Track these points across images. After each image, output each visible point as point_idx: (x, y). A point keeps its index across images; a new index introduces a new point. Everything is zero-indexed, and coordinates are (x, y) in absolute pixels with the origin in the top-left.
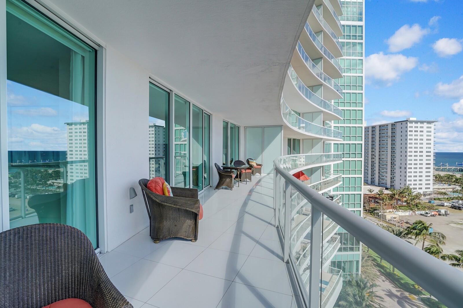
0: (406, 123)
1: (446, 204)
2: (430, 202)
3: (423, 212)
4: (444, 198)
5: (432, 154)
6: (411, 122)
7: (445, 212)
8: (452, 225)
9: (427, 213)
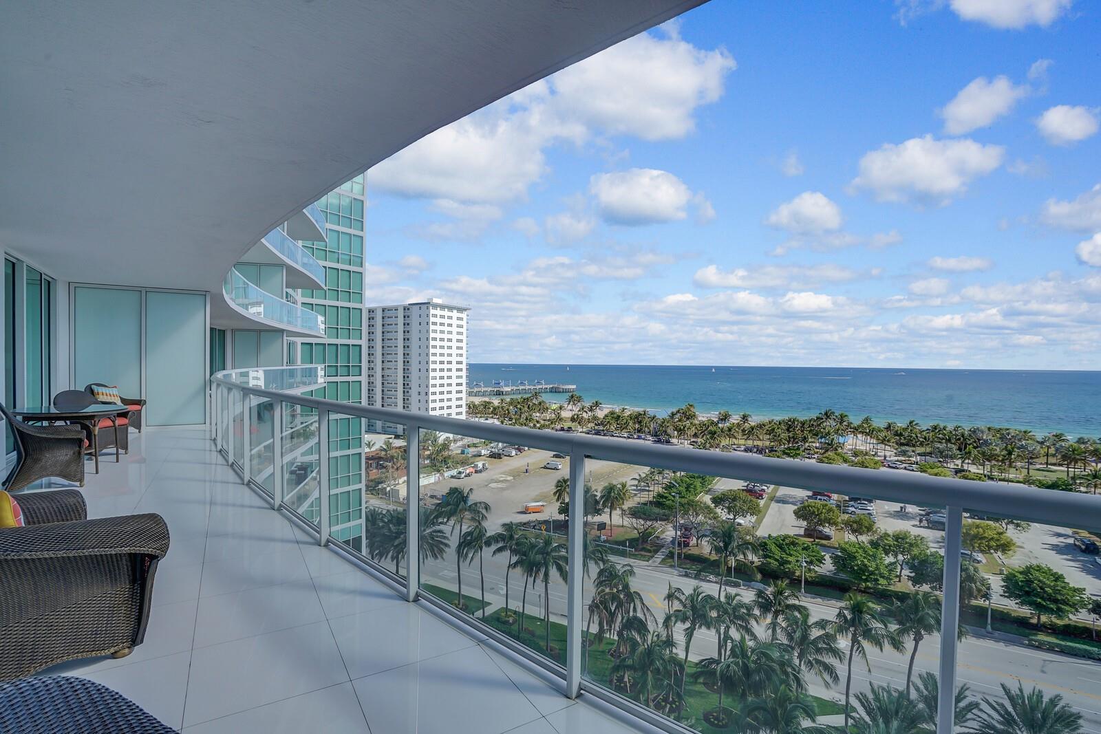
0: (428, 308)
1: (483, 452)
2: (463, 452)
3: (454, 472)
4: (480, 443)
5: (464, 366)
6: (436, 306)
7: (484, 464)
8: (493, 485)
9: (460, 473)
